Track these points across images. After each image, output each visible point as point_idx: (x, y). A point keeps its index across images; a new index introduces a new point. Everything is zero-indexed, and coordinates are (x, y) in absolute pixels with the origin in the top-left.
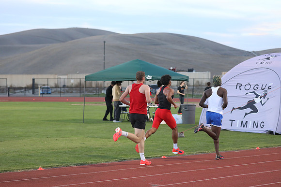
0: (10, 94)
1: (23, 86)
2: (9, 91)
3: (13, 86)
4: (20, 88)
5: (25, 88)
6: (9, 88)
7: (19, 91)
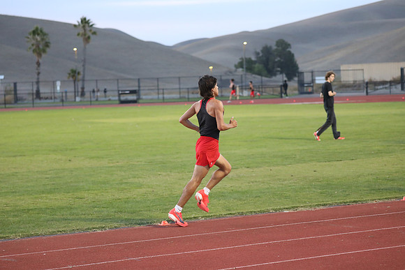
0: (369, 91)
1: (388, 79)
2: (367, 88)
3: (373, 80)
4: (384, 83)
5: (390, 82)
6: (367, 83)
7: (381, 87)
